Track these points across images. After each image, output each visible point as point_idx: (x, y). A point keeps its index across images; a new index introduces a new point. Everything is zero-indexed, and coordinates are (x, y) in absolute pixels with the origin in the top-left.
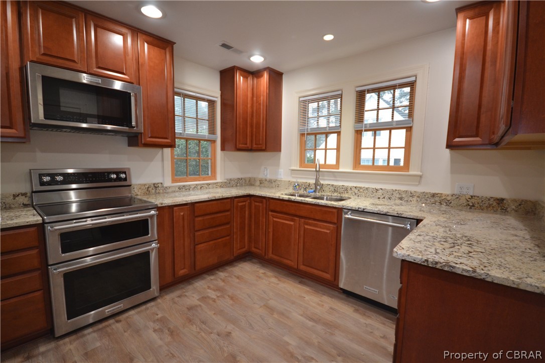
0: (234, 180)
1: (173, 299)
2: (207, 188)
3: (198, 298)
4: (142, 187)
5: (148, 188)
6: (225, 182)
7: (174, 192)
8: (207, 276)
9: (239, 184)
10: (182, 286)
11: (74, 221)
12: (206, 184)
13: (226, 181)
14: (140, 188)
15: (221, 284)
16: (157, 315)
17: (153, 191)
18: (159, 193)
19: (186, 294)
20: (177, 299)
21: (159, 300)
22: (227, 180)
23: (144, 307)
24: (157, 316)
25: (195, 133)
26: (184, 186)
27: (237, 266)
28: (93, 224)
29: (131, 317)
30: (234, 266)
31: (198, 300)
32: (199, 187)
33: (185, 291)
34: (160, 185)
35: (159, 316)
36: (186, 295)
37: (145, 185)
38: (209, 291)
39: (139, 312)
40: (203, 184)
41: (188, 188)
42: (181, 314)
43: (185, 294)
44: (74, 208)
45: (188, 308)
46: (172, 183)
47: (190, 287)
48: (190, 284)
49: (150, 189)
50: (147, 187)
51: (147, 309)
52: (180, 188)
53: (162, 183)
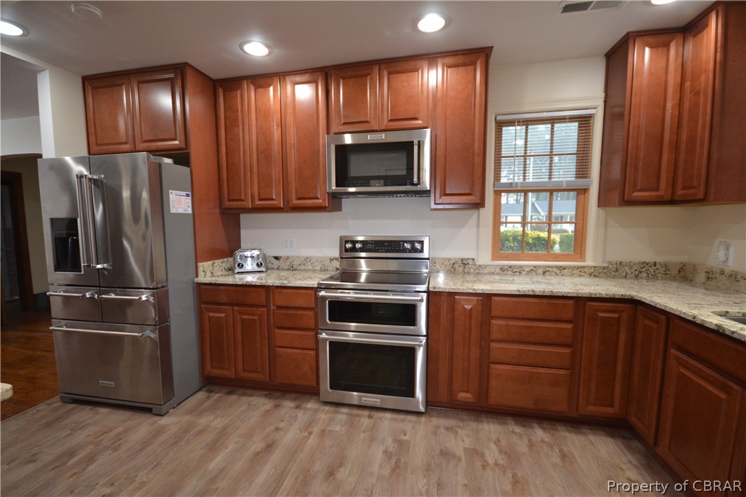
0: (630, 265)
1: (438, 427)
2: (557, 274)
3: (467, 446)
4: (446, 263)
5: (454, 264)
6: (604, 268)
7: (493, 274)
8: (513, 422)
9: (644, 275)
10: (465, 417)
11: (340, 291)
12: (557, 267)
13: (606, 265)
14: (442, 264)
15: (522, 447)
16: (405, 435)
17: (461, 269)
18: (468, 273)
19: (460, 431)
20: (442, 430)
21: (423, 419)
22: (610, 263)
23: (402, 417)
24: (403, 436)
25: (547, 180)
26: (511, 267)
27: (585, 434)
28: (355, 298)
29: (383, 419)
30: (578, 433)
31: (464, 448)
32: (540, 271)
33: (461, 425)
34: (470, 262)
35: (406, 438)
36: (456, 432)
37: (449, 260)
38: (493, 446)
39: (393, 420)
40: (550, 267)
41: (518, 270)
42: (427, 451)
43: (457, 429)
44: (363, 278)
45: (441, 451)
46: (493, 260)
47: (474, 425)
48: (477, 420)
49: (456, 266)
50: (452, 263)
51: (403, 421)
52: (502, 269)
53: (474, 260)
